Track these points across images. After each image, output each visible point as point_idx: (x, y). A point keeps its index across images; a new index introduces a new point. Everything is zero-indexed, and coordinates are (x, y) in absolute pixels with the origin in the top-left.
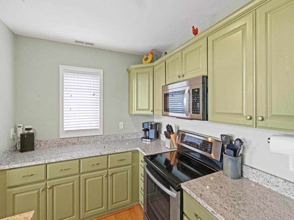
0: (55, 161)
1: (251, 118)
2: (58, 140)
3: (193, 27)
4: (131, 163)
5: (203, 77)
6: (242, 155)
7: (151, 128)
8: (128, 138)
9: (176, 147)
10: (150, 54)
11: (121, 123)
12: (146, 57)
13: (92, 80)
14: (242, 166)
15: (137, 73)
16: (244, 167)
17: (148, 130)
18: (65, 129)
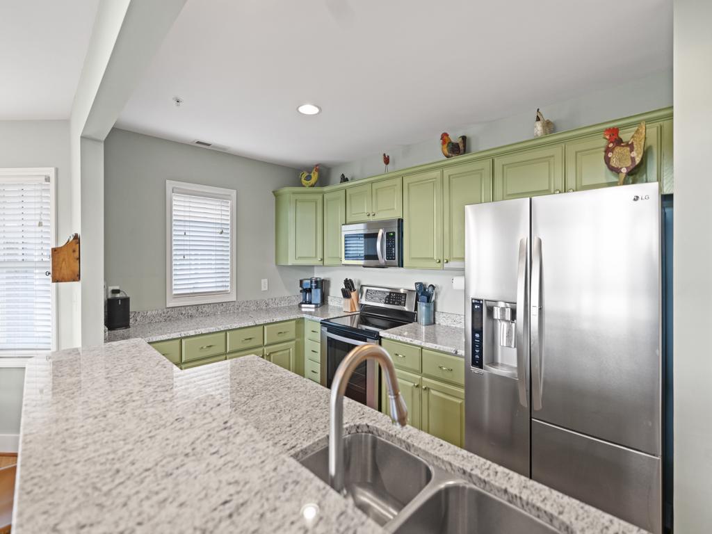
0: (194, 334)
1: (439, 262)
2: (165, 310)
3: (384, 155)
4: (294, 337)
5: (399, 220)
6: (435, 303)
7: (316, 287)
8: (275, 306)
9: (357, 309)
10: (314, 171)
11: (264, 282)
12: (308, 174)
13: (219, 208)
14: (434, 313)
15: (296, 200)
16: (436, 313)
17: (309, 291)
18: (175, 292)
